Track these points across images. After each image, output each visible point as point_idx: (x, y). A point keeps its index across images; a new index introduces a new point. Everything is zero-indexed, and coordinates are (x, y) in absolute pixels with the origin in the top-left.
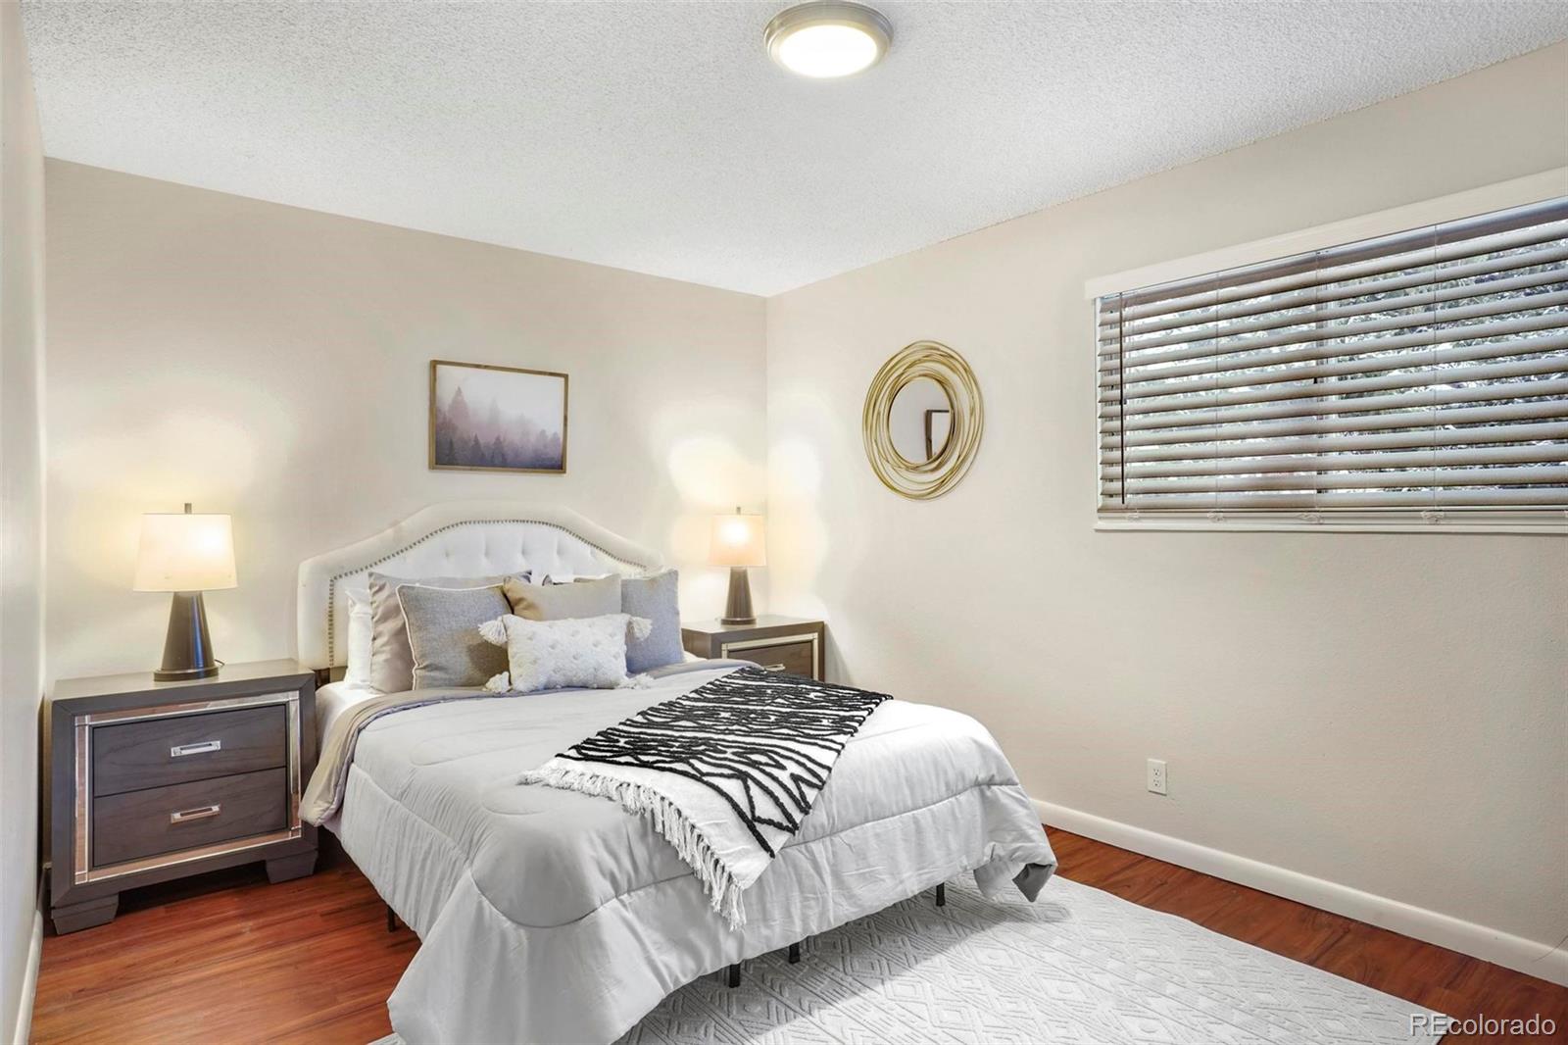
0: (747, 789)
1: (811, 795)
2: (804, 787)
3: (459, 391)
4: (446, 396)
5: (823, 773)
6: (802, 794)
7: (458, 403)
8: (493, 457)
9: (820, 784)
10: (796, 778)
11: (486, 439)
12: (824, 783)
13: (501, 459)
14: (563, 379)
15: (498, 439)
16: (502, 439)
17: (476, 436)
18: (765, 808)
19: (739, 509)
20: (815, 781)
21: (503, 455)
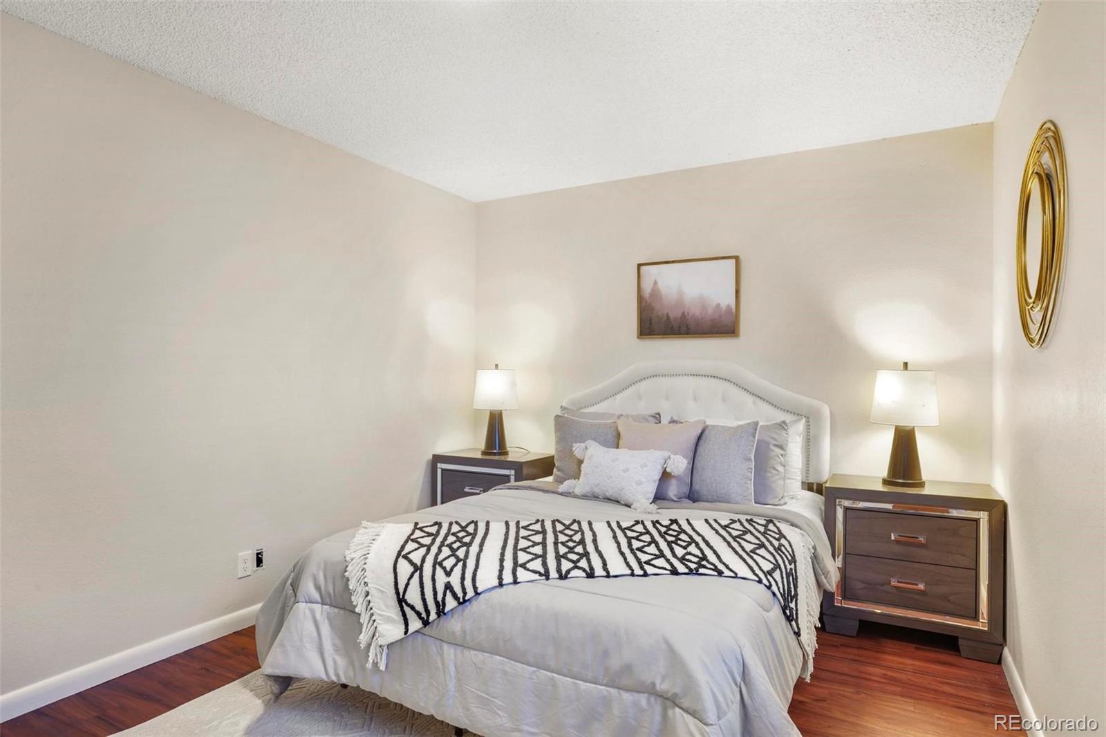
0: (412, 576)
1: (451, 603)
2: (449, 595)
3: (656, 283)
4: (647, 288)
5: (470, 593)
6: (444, 599)
7: (655, 292)
8: (679, 327)
9: (461, 600)
10: (448, 587)
11: (675, 314)
12: (465, 601)
13: (685, 328)
14: (734, 261)
15: (683, 313)
16: (686, 313)
17: (668, 314)
18: (413, 596)
19: (906, 364)
20: (460, 595)
21: (687, 326)
